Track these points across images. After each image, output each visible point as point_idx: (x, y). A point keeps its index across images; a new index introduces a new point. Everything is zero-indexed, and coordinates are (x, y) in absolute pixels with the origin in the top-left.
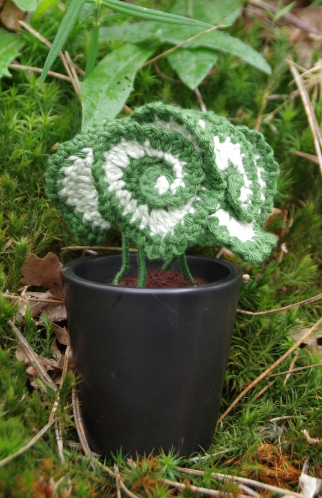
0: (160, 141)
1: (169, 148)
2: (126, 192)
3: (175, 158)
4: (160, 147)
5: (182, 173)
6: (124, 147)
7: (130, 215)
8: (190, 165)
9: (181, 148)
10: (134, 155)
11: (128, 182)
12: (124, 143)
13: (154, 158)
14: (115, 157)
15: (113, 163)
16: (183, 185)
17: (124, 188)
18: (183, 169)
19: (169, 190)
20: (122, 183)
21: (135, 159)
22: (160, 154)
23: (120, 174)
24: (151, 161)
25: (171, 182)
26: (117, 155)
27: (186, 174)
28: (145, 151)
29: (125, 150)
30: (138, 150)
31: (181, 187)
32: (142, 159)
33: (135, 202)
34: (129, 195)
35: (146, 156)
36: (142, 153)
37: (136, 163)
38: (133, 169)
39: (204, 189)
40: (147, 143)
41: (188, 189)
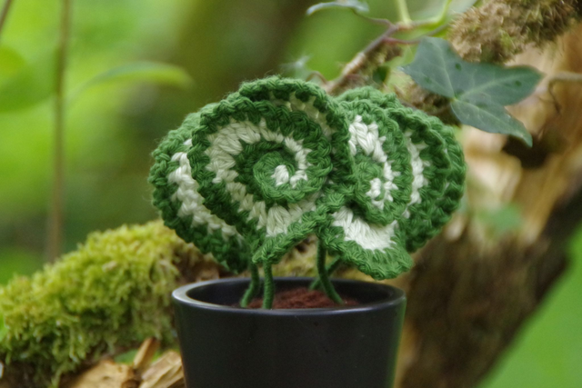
0: (279, 122)
1: (290, 131)
2: (239, 185)
3: (298, 144)
4: (279, 129)
5: (306, 164)
6: (235, 129)
7: (247, 212)
8: (316, 152)
9: (306, 131)
10: (247, 139)
11: (241, 172)
12: (234, 124)
13: (273, 143)
14: (224, 142)
15: (221, 149)
16: (305, 178)
17: (236, 180)
18: (307, 158)
19: (289, 182)
20: (234, 174)
21: (248, 144)
22: (280, 138)
23: (231, 163)
24: (268, 146)
25: (292, 174)
26: (226, 138)
27: (310, 164)
28: (261, 134)
29: (235, 133)
30: (252, 133)
31: (302, 180)
32: (256, 144)
33: (251, 197)
34: (243, 188)
35: (262, 139)
36: (257, 137)
37: (250, 149)
38: (247, 157)
39: (331, 182)
40: (263, 123)
41: (310, 182)
